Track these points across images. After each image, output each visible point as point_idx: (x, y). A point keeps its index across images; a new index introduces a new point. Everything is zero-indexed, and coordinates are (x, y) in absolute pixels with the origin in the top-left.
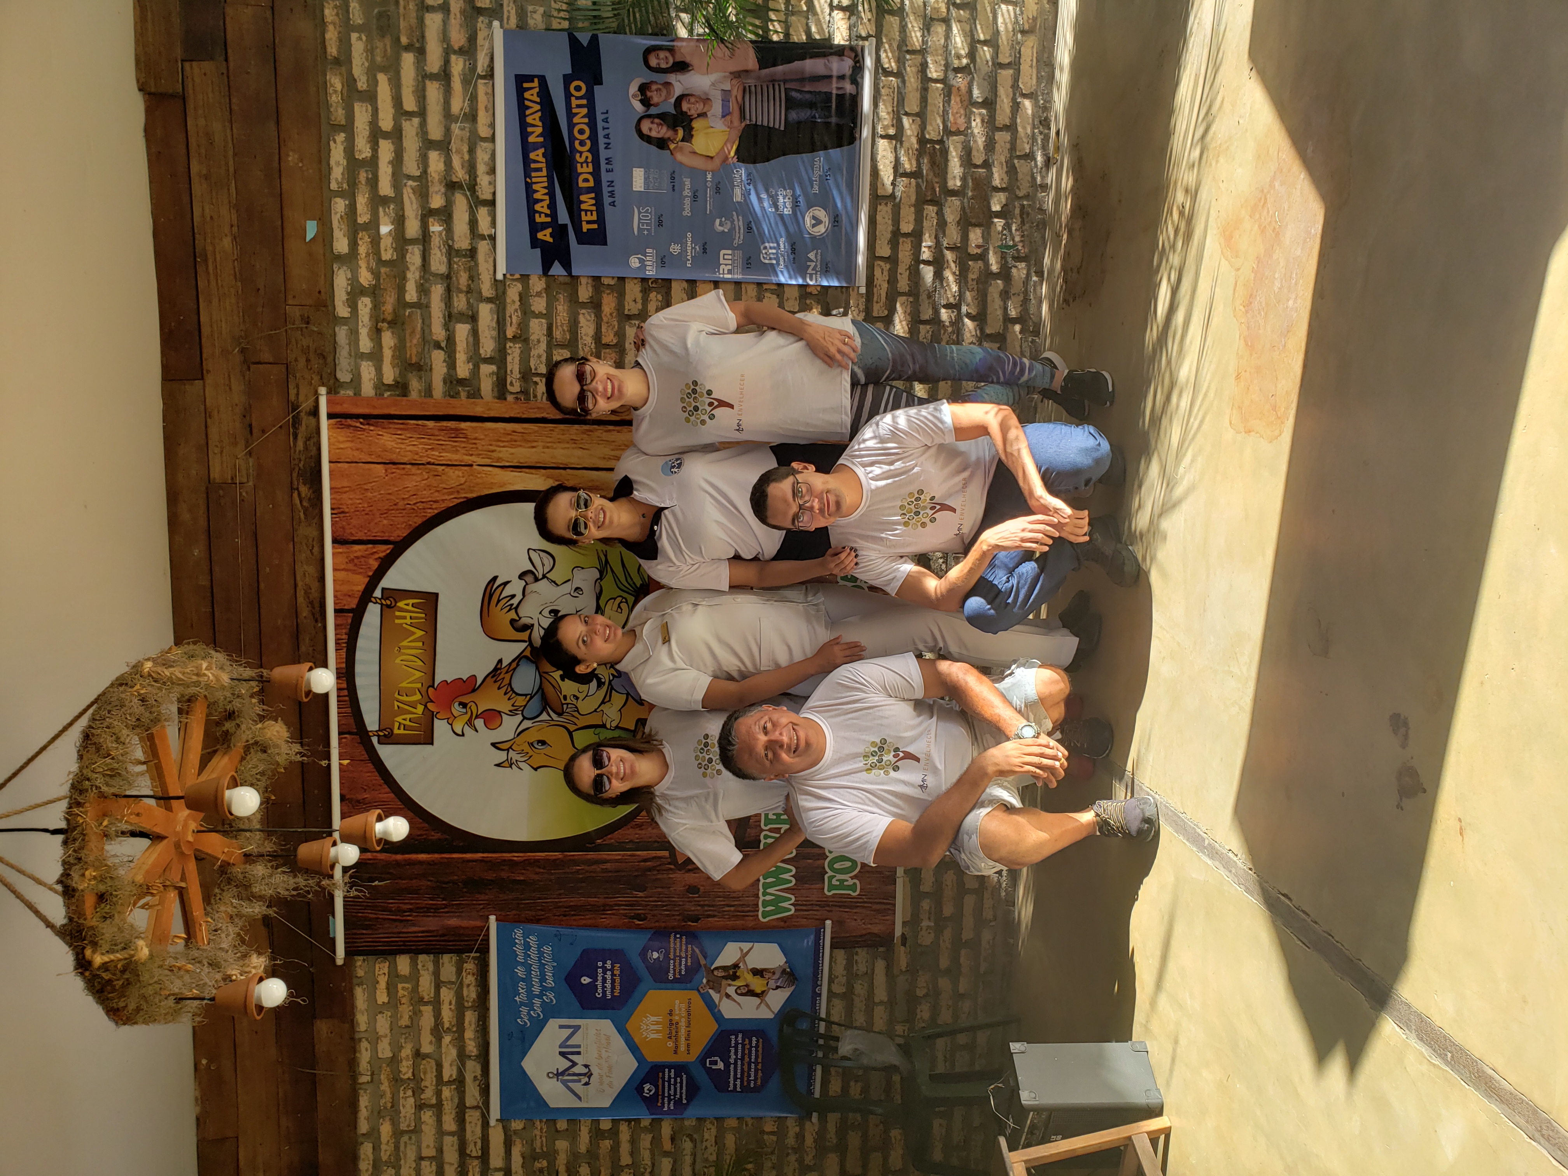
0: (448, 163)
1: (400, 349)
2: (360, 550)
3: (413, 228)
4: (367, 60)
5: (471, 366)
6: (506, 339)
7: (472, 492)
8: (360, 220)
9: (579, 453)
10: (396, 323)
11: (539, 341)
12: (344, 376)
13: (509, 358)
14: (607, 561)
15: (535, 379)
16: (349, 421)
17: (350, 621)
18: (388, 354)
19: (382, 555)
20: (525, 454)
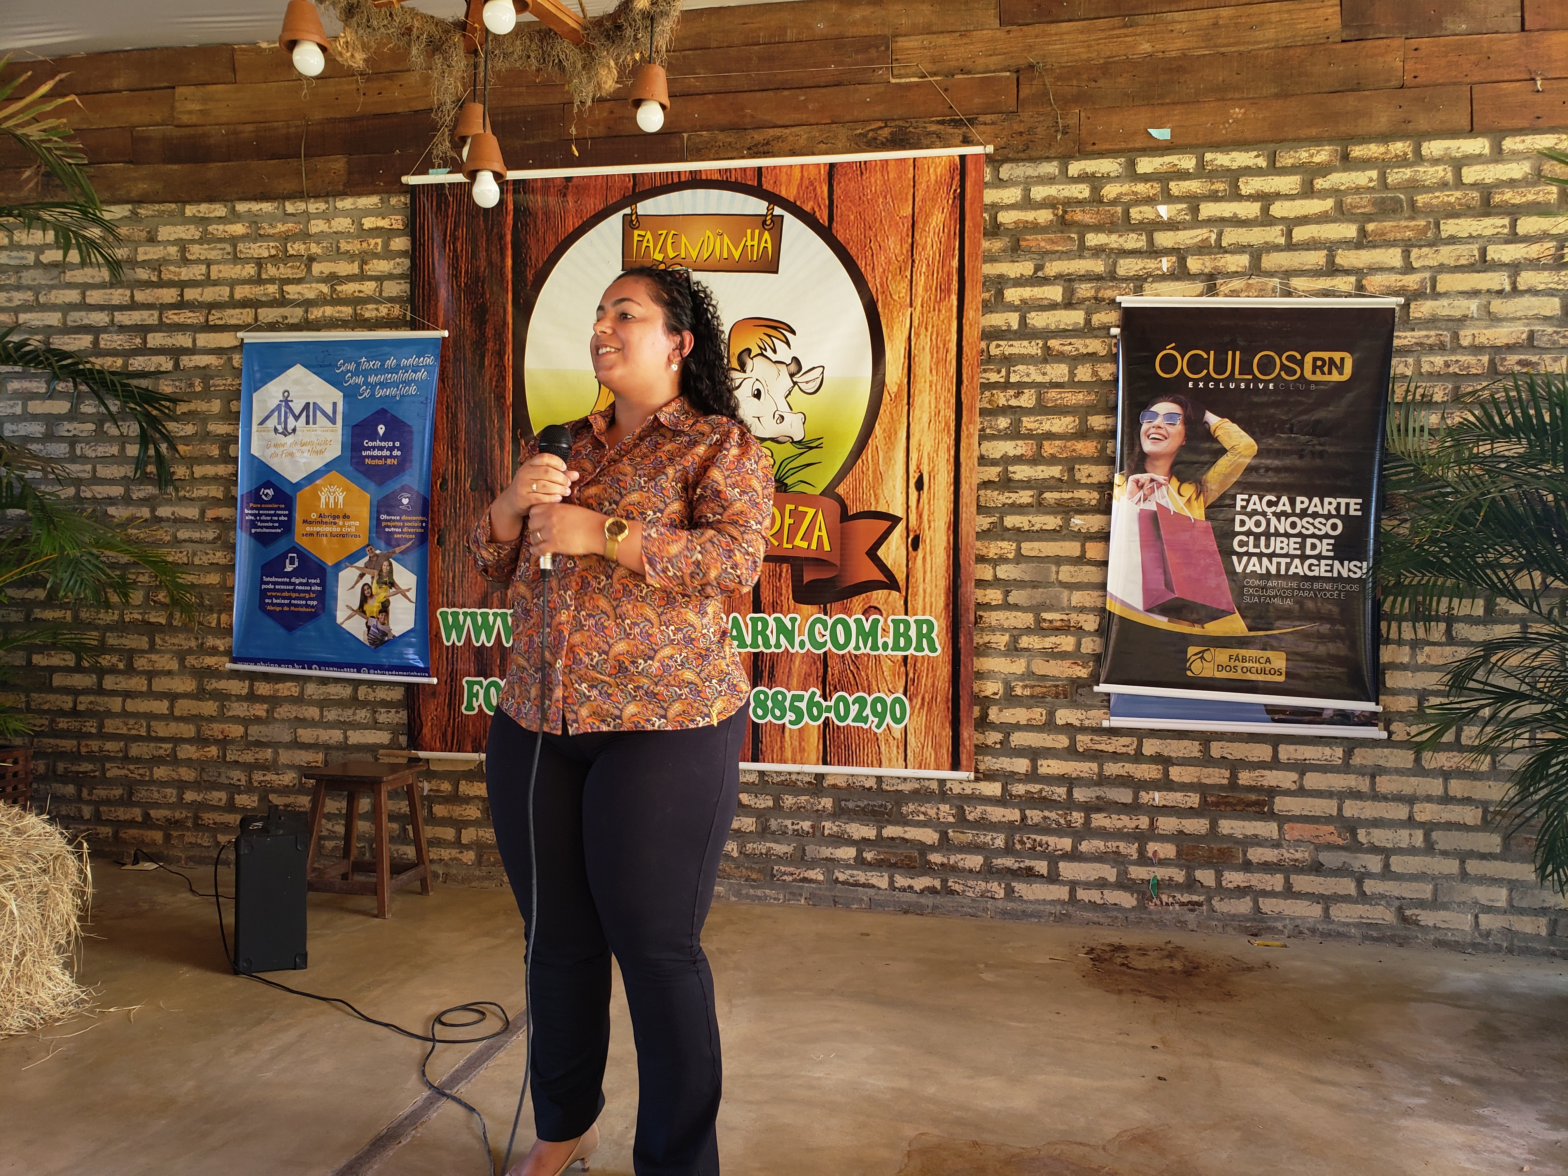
0: (1236, 274)
1: (1035, 228)
2: (822, 192)
3: (1164, 239)
4: (1348, 188)
5: (1017, 303)
6: (1046, 339)
7: (884, 307)
8: (1172, 185)
9: (926, 419)
10: (1063, 224)
11: (1044, 374)
12: (1006, 171)
13: (1025, 343)
14: (811, 448)
15: (1003, 370)
16: (957, 178)
17: (750, 183)
18: (1029, 216)
19: (818, 214)
20: (924, 362)
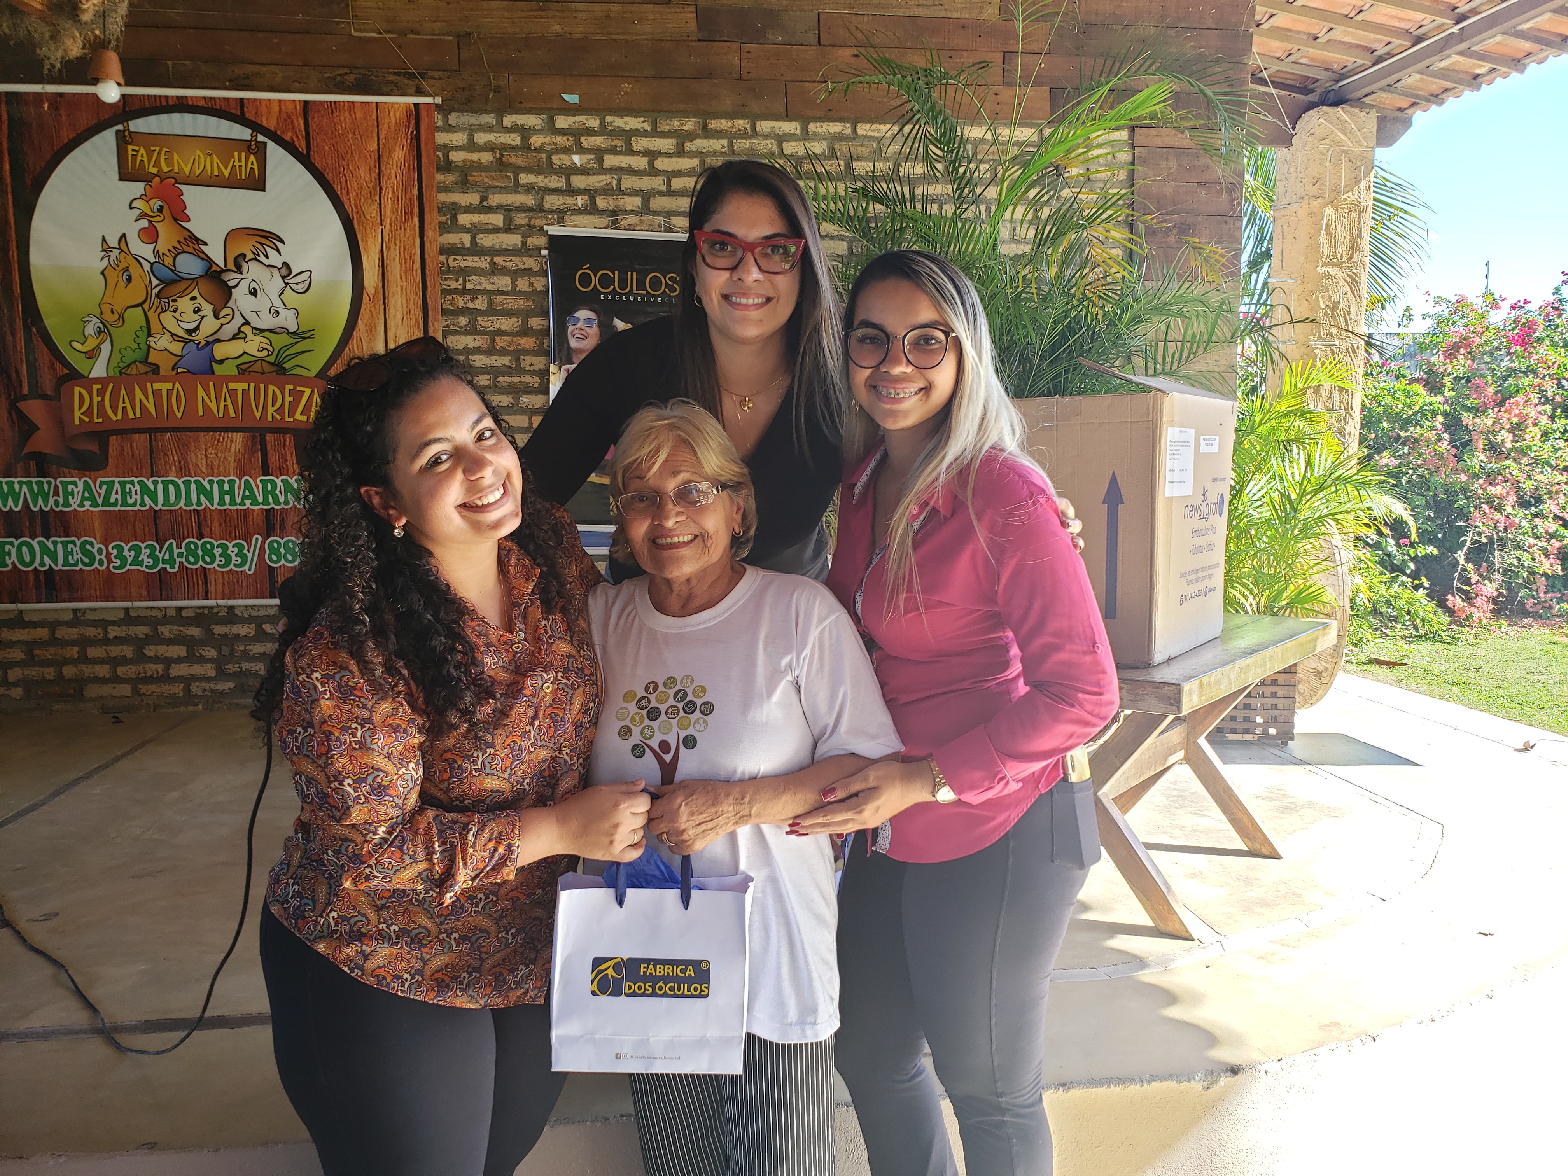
0: (631, 212)
1: (479, 166)
2: (299, 124)
3: (579, 182)
4: (708, 151)
5: (468, 226)
6: (493, 256)
7: (359, 225)
8: (583, 139)
9: (399, 316)
10: (501, 165)
11: (493, 284)
12: (453, 118)
13: (477, 258)
14: (305, 338)
15: (461, 279)
16: (413, 122)
17: (233, 111)
18: (475, 156)
19: (297, 143)
20: (395, 270)
